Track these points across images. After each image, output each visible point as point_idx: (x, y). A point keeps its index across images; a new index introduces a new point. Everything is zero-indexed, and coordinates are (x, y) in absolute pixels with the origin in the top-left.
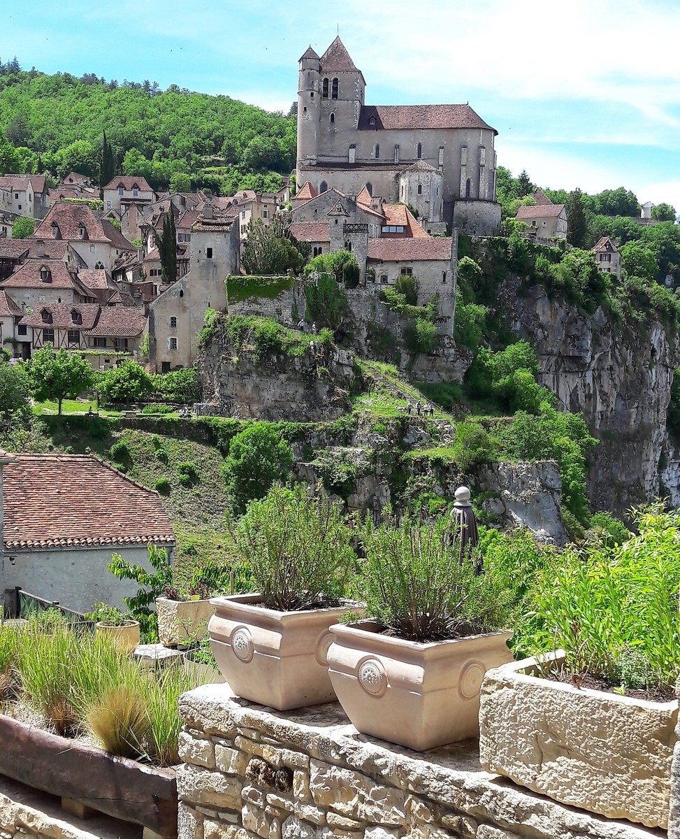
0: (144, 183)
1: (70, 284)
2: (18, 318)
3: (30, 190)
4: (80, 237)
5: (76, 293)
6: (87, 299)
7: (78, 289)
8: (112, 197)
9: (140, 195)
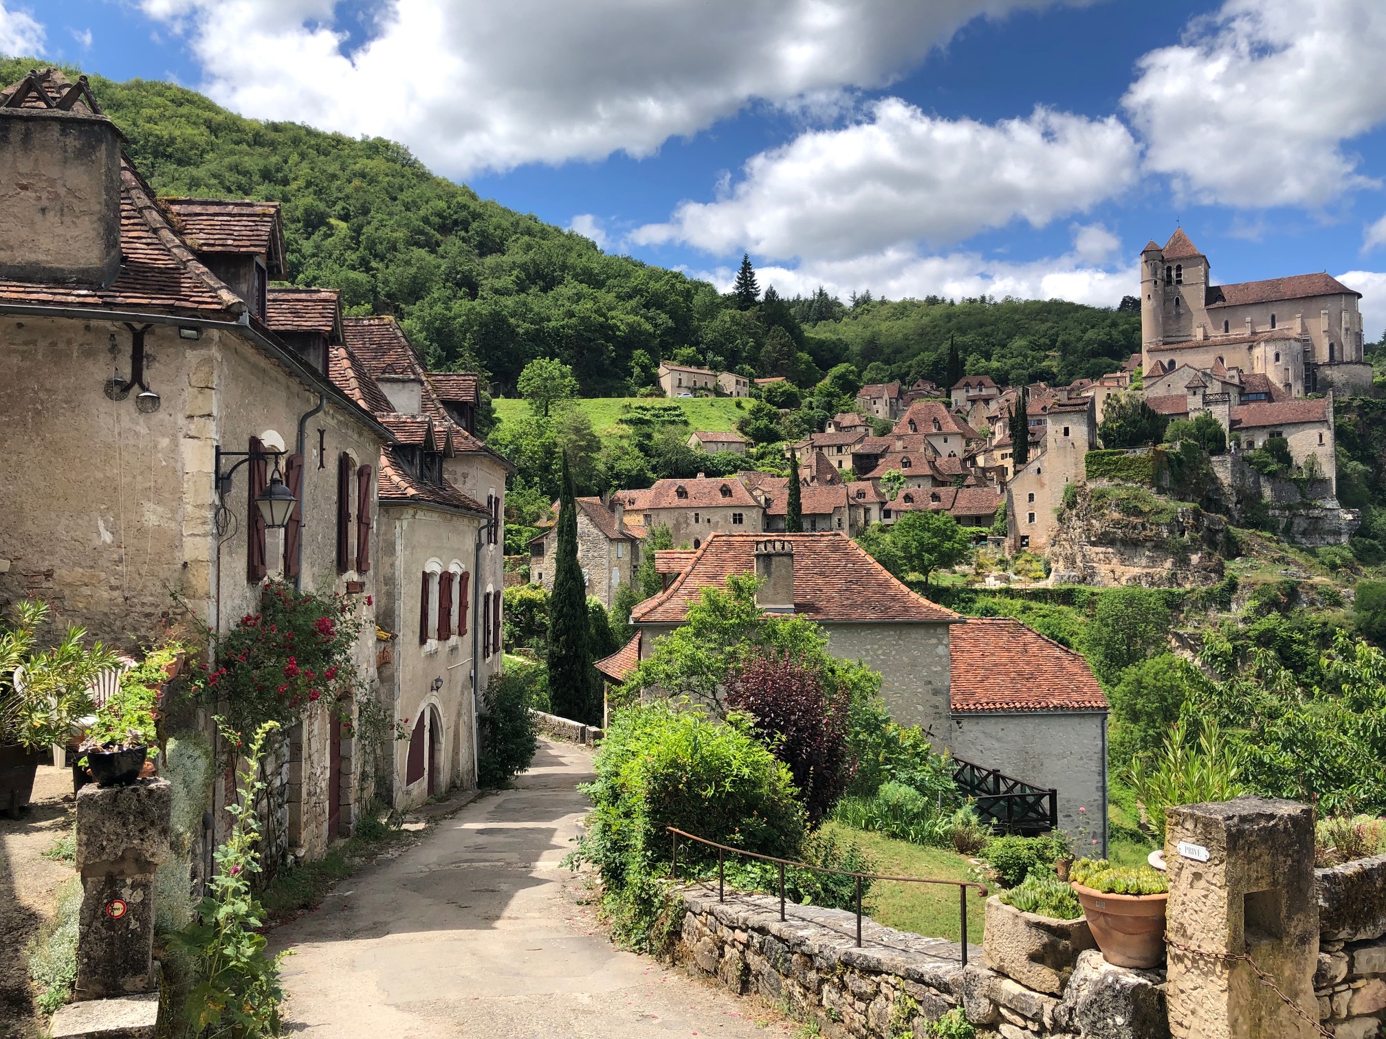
0: (988, 380)
1: (928, 471)
2: (883, 504)
3: (886, 397)
4: (934, 431)
5: (933, 478)
6: (943, 484)
7: (936, 475)
8: (958, 396)
9: (984, 392)
